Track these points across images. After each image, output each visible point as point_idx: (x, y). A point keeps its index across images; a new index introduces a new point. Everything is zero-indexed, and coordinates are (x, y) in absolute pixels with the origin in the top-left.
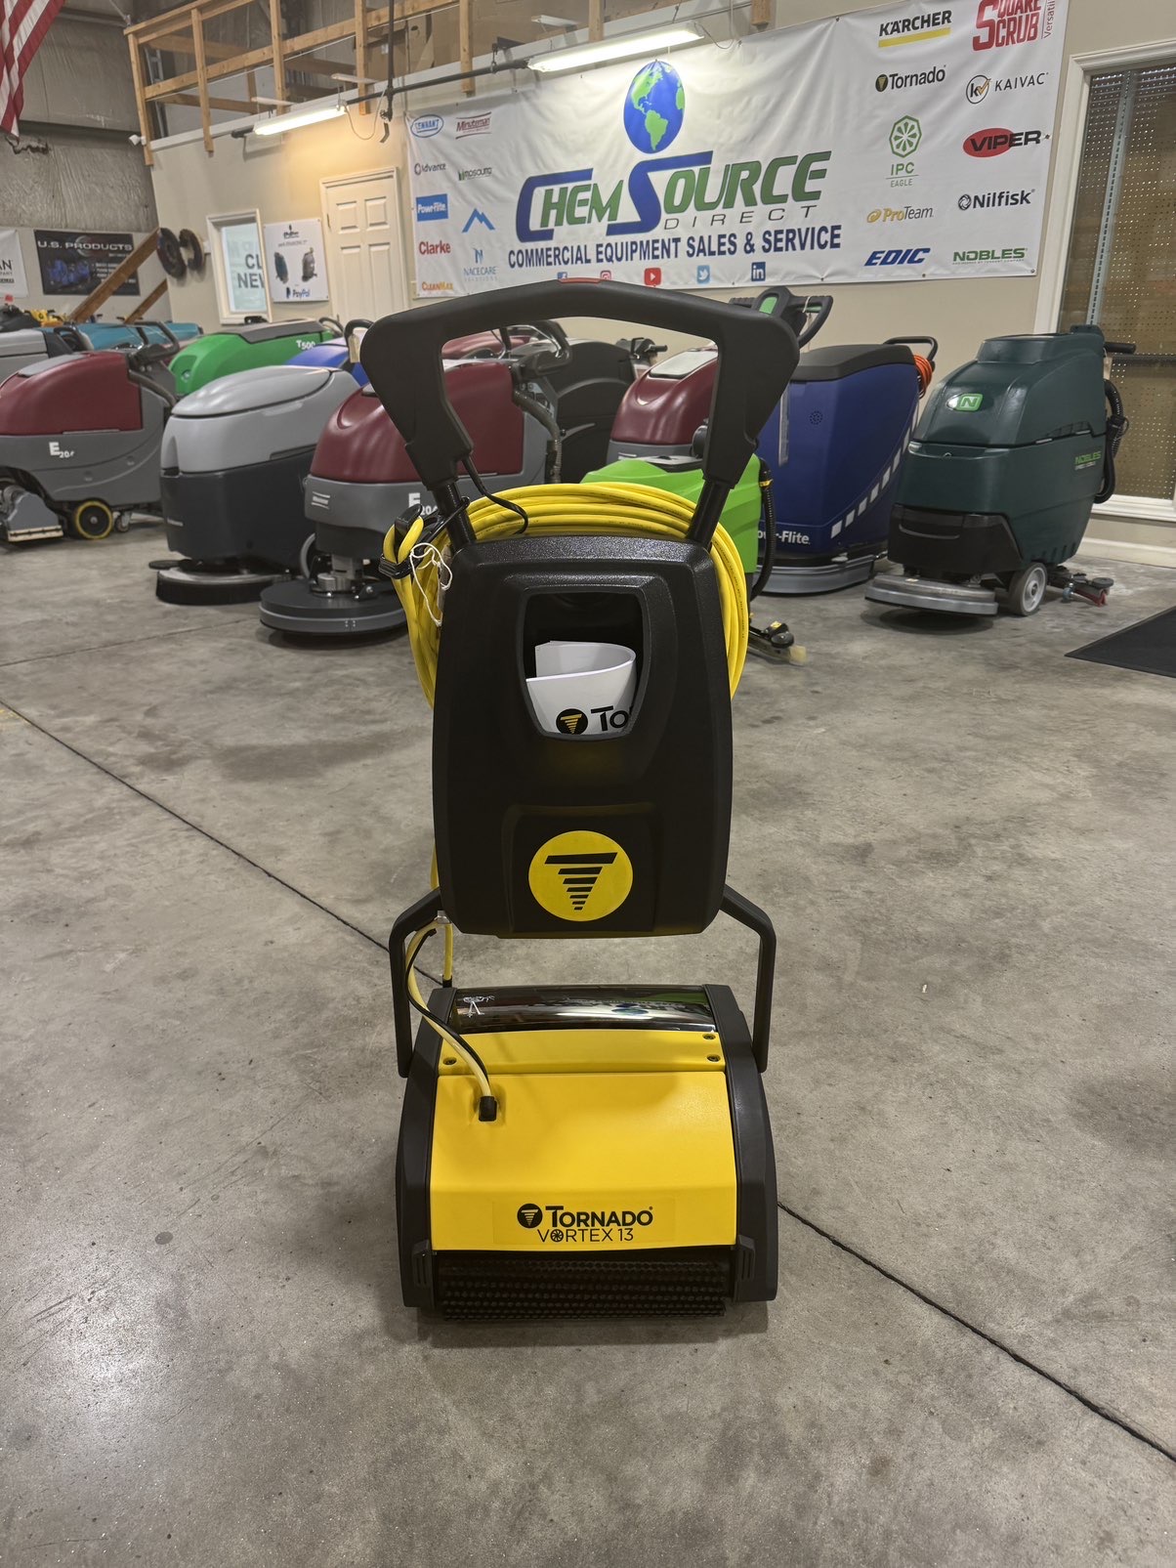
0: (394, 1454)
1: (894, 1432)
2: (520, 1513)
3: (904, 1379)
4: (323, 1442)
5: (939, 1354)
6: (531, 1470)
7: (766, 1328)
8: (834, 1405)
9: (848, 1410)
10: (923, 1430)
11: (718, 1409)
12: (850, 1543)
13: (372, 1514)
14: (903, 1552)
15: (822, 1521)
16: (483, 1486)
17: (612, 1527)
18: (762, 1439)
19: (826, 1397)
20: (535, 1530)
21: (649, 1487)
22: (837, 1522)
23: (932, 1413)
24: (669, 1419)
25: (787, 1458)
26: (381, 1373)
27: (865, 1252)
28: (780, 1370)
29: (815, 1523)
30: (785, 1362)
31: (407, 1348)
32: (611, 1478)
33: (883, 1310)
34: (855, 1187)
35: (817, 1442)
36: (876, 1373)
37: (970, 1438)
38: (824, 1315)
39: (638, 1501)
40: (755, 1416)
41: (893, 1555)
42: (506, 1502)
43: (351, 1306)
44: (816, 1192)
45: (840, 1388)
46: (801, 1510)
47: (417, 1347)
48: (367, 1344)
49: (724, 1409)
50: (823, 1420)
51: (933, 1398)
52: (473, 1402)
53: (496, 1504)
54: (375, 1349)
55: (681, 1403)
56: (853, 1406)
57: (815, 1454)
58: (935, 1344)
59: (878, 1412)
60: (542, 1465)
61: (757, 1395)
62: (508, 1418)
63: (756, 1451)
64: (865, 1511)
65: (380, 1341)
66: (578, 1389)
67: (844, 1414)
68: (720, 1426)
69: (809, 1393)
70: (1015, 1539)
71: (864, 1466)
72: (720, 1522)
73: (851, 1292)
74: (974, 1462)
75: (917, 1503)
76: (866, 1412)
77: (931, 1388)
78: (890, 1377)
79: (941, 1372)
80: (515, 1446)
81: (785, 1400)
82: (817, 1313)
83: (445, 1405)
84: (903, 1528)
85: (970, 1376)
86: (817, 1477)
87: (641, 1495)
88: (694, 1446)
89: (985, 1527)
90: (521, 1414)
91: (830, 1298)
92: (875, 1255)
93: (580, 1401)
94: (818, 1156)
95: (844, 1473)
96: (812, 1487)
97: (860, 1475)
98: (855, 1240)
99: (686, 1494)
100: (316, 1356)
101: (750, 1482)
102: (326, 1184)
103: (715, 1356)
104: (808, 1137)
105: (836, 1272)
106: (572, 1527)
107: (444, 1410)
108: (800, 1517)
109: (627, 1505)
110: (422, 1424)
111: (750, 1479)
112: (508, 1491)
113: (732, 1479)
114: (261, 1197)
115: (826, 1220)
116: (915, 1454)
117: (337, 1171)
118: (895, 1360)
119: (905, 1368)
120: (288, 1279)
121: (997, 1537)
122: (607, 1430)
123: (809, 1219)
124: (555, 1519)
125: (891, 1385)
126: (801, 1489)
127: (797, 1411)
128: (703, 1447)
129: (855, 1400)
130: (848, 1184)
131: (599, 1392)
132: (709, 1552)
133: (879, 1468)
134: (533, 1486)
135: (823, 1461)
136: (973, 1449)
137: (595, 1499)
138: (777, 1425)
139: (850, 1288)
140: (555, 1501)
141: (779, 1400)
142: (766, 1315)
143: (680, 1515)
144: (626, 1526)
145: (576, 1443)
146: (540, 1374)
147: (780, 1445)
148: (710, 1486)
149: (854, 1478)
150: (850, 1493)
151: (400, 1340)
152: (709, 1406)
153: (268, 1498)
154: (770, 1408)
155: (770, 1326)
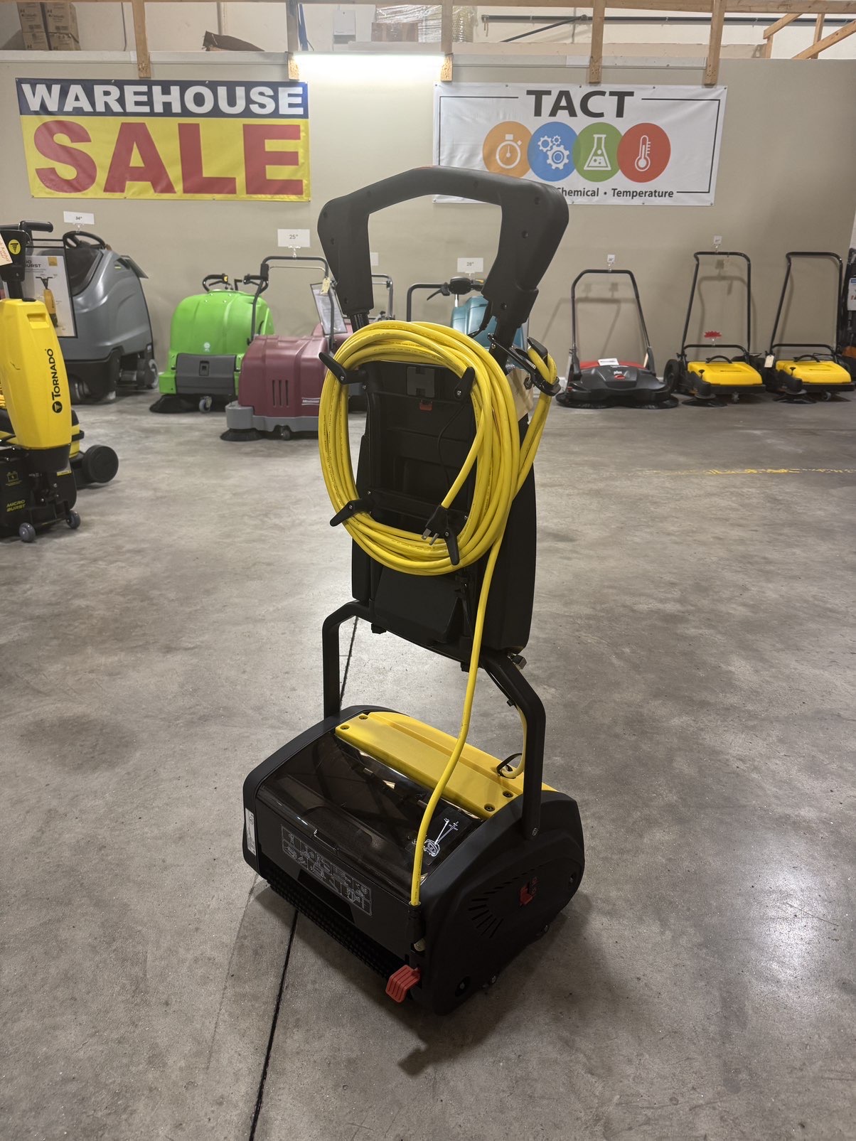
4: (657, 878)
31: (585, 892)
43: (604, 934)
48: (608, 908)
54: (604, 902)
65: (598, 904)
100: (641, 919)
102: (568, 1044)
114: (630, 1070)
117: (552, 1052)
120: (639, 979)
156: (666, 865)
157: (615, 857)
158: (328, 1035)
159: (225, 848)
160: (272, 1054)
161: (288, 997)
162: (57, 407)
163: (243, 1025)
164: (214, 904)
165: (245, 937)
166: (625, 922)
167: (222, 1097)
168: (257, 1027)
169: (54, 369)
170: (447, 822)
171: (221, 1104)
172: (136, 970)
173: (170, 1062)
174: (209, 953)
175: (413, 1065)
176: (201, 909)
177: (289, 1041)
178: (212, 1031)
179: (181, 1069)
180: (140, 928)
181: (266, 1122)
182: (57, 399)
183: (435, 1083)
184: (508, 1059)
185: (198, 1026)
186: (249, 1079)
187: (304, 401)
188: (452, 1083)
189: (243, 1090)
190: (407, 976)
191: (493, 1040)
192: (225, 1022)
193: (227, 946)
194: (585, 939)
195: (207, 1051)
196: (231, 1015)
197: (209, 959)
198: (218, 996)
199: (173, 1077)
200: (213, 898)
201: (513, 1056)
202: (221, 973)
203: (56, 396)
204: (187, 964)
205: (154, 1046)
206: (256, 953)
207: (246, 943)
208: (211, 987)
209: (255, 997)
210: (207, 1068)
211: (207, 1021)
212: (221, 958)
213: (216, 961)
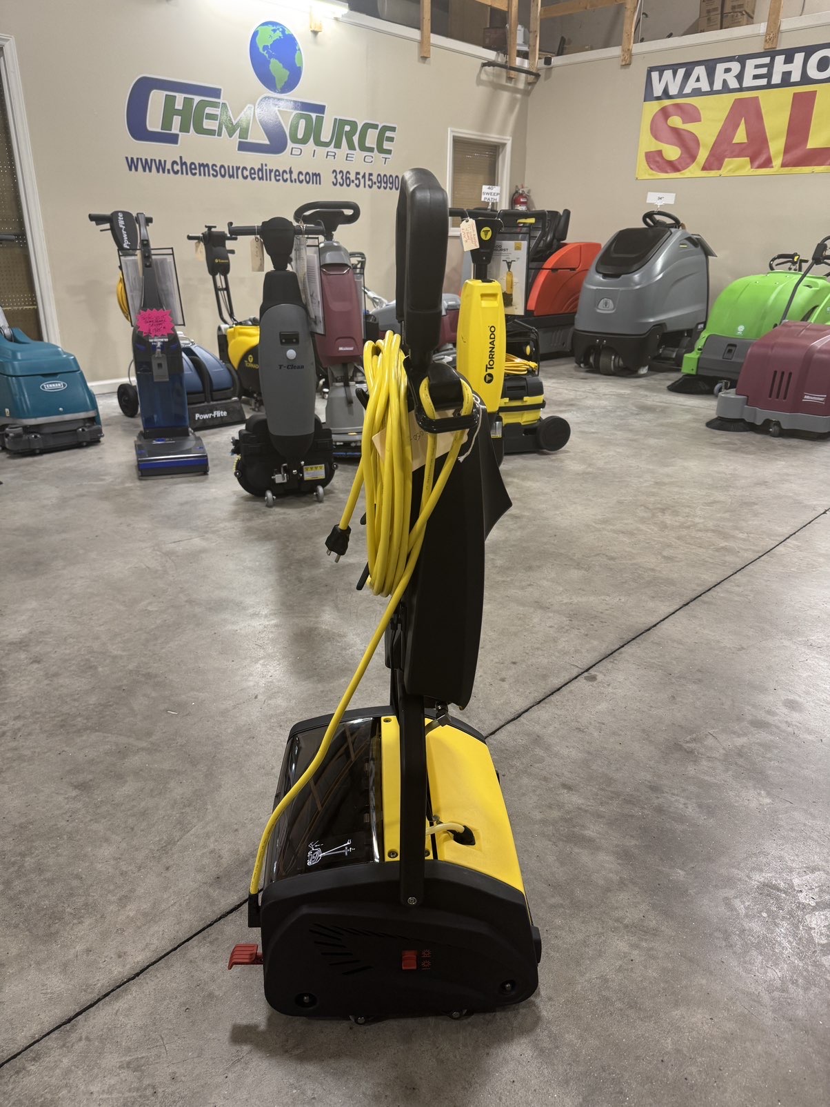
0: (631, 1007)
1: (545, 779)
4: (637, 1058)
8: (535, 798)
9: (537, 793)
10: (541, 770)
11: (550, 843)
12: (610, 802)
13: (676, 1013)
14: (608, 786)
16: (636, 952)
18: (564, 826)
19: (531, 801)
20: (653, 924)
22: (601, 805)
23: (531, 766)
24: (562, 864)
25: (573, 818)
26: (570, 1028)
31: (544, 1013)
32: (609, 890)
35: (560, 806)
36: (512, 781)
37: (542, 756)
39: (618, 878)
40: (551, 829)
42: (641, 940)
43: (512, 1065)
45: (524, 794)
47: (541, 1007)
48: (546, 1044)
49: (550, 840)
50: (545, 803)
51: (523, 764)
52: (578, 964)
53: (644, 944)
54: (550, 1037)
55: (551, 859)
57: (566, 808)
59: (535, 783)
61: (537, 826)
62: (585, 943)
63: (572, 830)
64: (592, 795)
65: (541, 1034)
66: (553, 906)
67: (540, 795)
68: (561, 843)
69: (531, 806)
70: (589, 753)
71: (568, 792)
74: (554, 757)
75: (582, 778)
76: (536, 787)
77: (518, 764)
78: (514, 776)
81: (538, 816)
83: (586, 981)
84: (596, 784)
88: (578, 854)
89: (586, 760)
90: (580, 936)
93: (562, 906)
95: (574, 799)
97: (573, 794)
100: (567, 1082)
106: (644, 907)
107: (589, 981)
110: (604, 993)
112: (634, 939)
113: (590, 840)
116: (556, 775)
121: (590, 758)
122: (578, 893)
124: (642, 915)
127: (543, 812)
128: (576, 850)
131: (553, 896)
133: (567, 787)
134: (626, 926)
135: (569, 806)
136: (548, 756)
137: (623, 897)
138: (554, 820)
143: (620, 861)
145: (592, 907)
146: (547, 928)
148: (598, 849)
149: (576, 796)
150: (584, 798)
151: (537, 1020)
152: (549, 846)
153: (691, 1087)
154: (544, 822)
156: (667, 1053)
157: (618, 1005)
160: (179, 949)
162: (488, 378)
163: (186, 916)
166: (546, 1071)
167: (125, 953)
168: (192, 921)
169: (493, 345)
170: (348, 843)
171: (120, 957)
172: (177, 834)
173: (128, 908)
174: (224, 852)
175: (241, 1035)
177: (196, 949)
178: (168, 906)
179: (128, 917)
180: (209, 807)
182: (489, 371)
183: (239, 1060)
184: (303, 1093)
185: (165, 897)
186: (148, 954)
187: (806, 397)
188: (247, 1072)
189: (139, 958)
190: (245, 953)
191: (311, 1068)
192: (180, 905)
193: (238, 855)
194: (488, 1054)
195: (151, 917)
196: (188, 904)
197: (219, 856)
198: (196, 885)
199: (120, 918)
201: (309, 1093)
202: (215, 871)
203: (489, 368)
204: (205, 850)
205: (132, 891)
208: (199, 877)
209: (212, 903)
210: (139, 928)
211: (173, 897)
212: (225, 861)
213: (221, 861)
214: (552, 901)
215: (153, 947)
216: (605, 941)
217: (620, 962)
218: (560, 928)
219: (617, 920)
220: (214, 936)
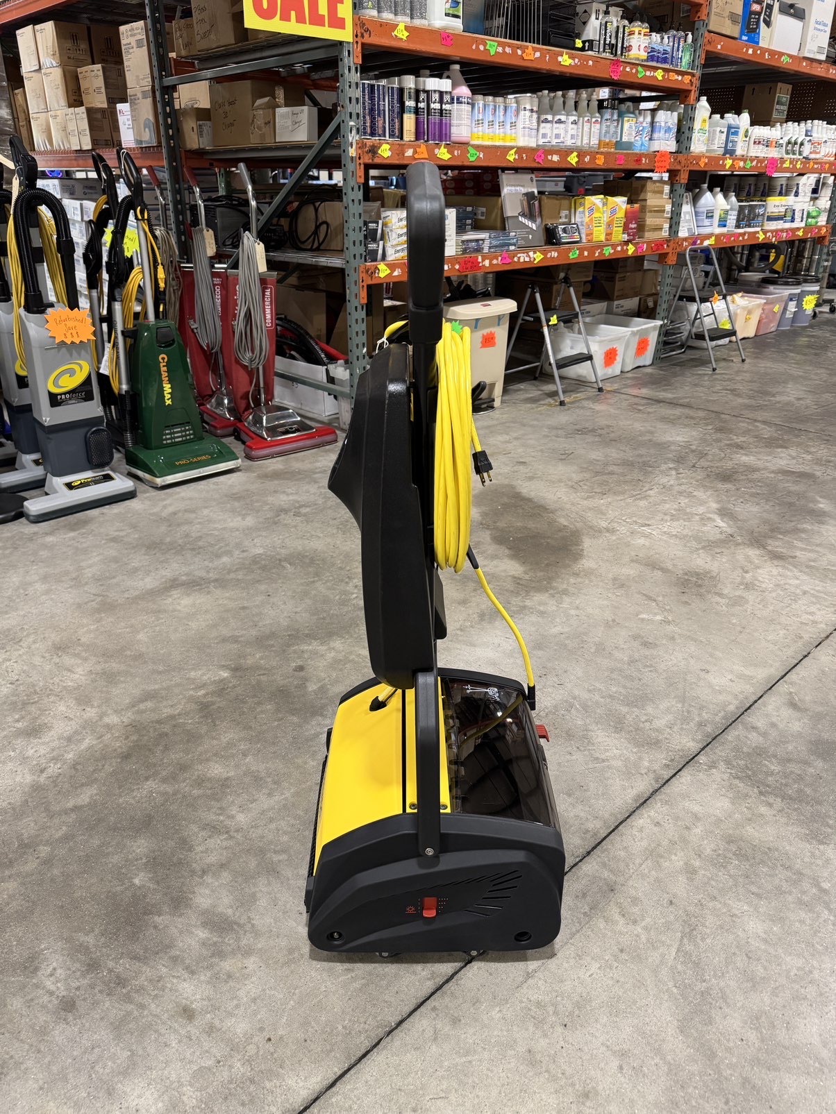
0: (261, 778)
1: (211, 1030)
2: (214, 827)
3: (251, 1049)
5: (268, 1085)
6: (237, 831)
7: (314, 959)
8: (241, 993)
9: (235, 1002)
10: (207, 1052)
12: (146, 983)
13: (231, 774)
14: (129, 1014)
15: (164, 970)
16: (234, 812)
17: (194, 865)
19: (250, 988)
21: (212, 883)
22: (160, 978)
23: (219, 1062)
24: (253, 895)
25: (210, 957)
27: (383, 1049)
28: (276, 963)
29: (164, 965)
30: (282, 967)
32: (222, 866)
33: (319, 1049)
34: (464, 1059)
35: (216, 976)
36: (261, 1029)
37: (191, 1086)
38: (320, 1001)
40: (244, 942)
41: (130, 1007)
44: (455, 1021)
45: (254, 1000)
46: (175, 960)
49: (253, 925)
50: (231, 984)
51: (231, 1067)
52: (285, 806)
53: (221, 818)
55: (263, 902)
56: (237, 1006)
57: (209, 974)
58: (278, 1084)
59: (229, 1022)
60: (239, 836)
61: (259, 946)
62: (271, 820)
63: (220, 940)
64: (163, 996)
66: (283, 851)
67: (232, 999)
68: (242, 922)
69: (254, 979)
70: (110, 1093)
71: (192, 1003)
72: (180, 916)
73: (340, 1028)
74: (172, 1083)
75: (156, 1031)
76: (231, 1014)
77: (239, 1068)
78: (256, 1039)
79: (252, 1081)
80: (253, 824)
81: (251, 963)
82: (322, 997)
84: (143, 1017)
85: (243, 1104)
86: (193, 973)
87: (208, 879)
89: (126, 1072)
90: (273, 826)
91: (335, 1010)
92: (378, 1059)
93: (275, 852)
94: (505, 1033)
95: (191, 990)
96: (187, 968)
97: (186, 999)
98: (397, 1043)
99: (202, 900)
101: (201, 934)
103: (295, 924)
104: (531, 1029)
105: (362, 1020)
108: (170, 957)
109: (204, 872)
110: (276, 787)
111: (202, 934)
112: (228, 822)
113: (205, 925)
115: (421, 1022)
116: (191, 1040)
118: (269, 1046)
119: (261, 1053)
121: (116, 1079)
123: (422, 1009)
125: (249, 1038)
126: (187, 961)
127: (242, 968)
128: (230, 911)
129: (242, 1008)
130: (467, 1053)
131: (279, 861)
132: (166, 908)
133: (188, 1013)
135: (202, 978)
136: (182, 1085)
137: (212, 859)
138: (235, 955)
139: (344, 1027)
140: (217, 842)
141: (252, 959)
142: (324, 961)
144: (193, 872)
146: (297, 833)
147: (220, 954)
148: (205, 913)
149: (185, 995)
150: (176, 991)
154: (248, 952)
155: (315, 962)
158: (572, 814)
159: (545, 1036)
160: (613, 827)
161: (581, 850)
163: (622, 853)
164: (595, 966)
165: (585, 914)
167: (655, 825)
168: (615, 847)
171: (658, 823)
172: (689, 947)
174: (622, 921)
176: (608, 970)
178: (646, 863)
179: (676, 855)
180: (675, 990)
181: (636, 801)
185: (653, 872)
186: (635, 824)
189: (642, 821)
193: (604, 917)
196: (627, 866)
197: (624, 915)
198: (631, 883)
199: (682, 854)
200: (592, 974)
202: (620, 898)
204: (643, 924)
205: (691, 880)
206: (584, 895)
207: (587, 909)
208: (633, 892)
209: (604, 865)
210: (658, 845)
211: (646, 871)
212: (614, 912)
213: (618, 910)
214: (283, 857)
215: (635, 829)
216: (253, 821)
217: (251, 806)
218: (285, 833)
219: (231, 837)
220: (588, 836)
